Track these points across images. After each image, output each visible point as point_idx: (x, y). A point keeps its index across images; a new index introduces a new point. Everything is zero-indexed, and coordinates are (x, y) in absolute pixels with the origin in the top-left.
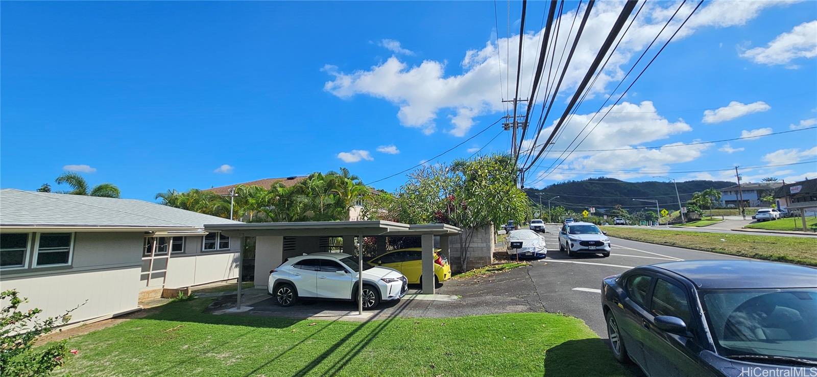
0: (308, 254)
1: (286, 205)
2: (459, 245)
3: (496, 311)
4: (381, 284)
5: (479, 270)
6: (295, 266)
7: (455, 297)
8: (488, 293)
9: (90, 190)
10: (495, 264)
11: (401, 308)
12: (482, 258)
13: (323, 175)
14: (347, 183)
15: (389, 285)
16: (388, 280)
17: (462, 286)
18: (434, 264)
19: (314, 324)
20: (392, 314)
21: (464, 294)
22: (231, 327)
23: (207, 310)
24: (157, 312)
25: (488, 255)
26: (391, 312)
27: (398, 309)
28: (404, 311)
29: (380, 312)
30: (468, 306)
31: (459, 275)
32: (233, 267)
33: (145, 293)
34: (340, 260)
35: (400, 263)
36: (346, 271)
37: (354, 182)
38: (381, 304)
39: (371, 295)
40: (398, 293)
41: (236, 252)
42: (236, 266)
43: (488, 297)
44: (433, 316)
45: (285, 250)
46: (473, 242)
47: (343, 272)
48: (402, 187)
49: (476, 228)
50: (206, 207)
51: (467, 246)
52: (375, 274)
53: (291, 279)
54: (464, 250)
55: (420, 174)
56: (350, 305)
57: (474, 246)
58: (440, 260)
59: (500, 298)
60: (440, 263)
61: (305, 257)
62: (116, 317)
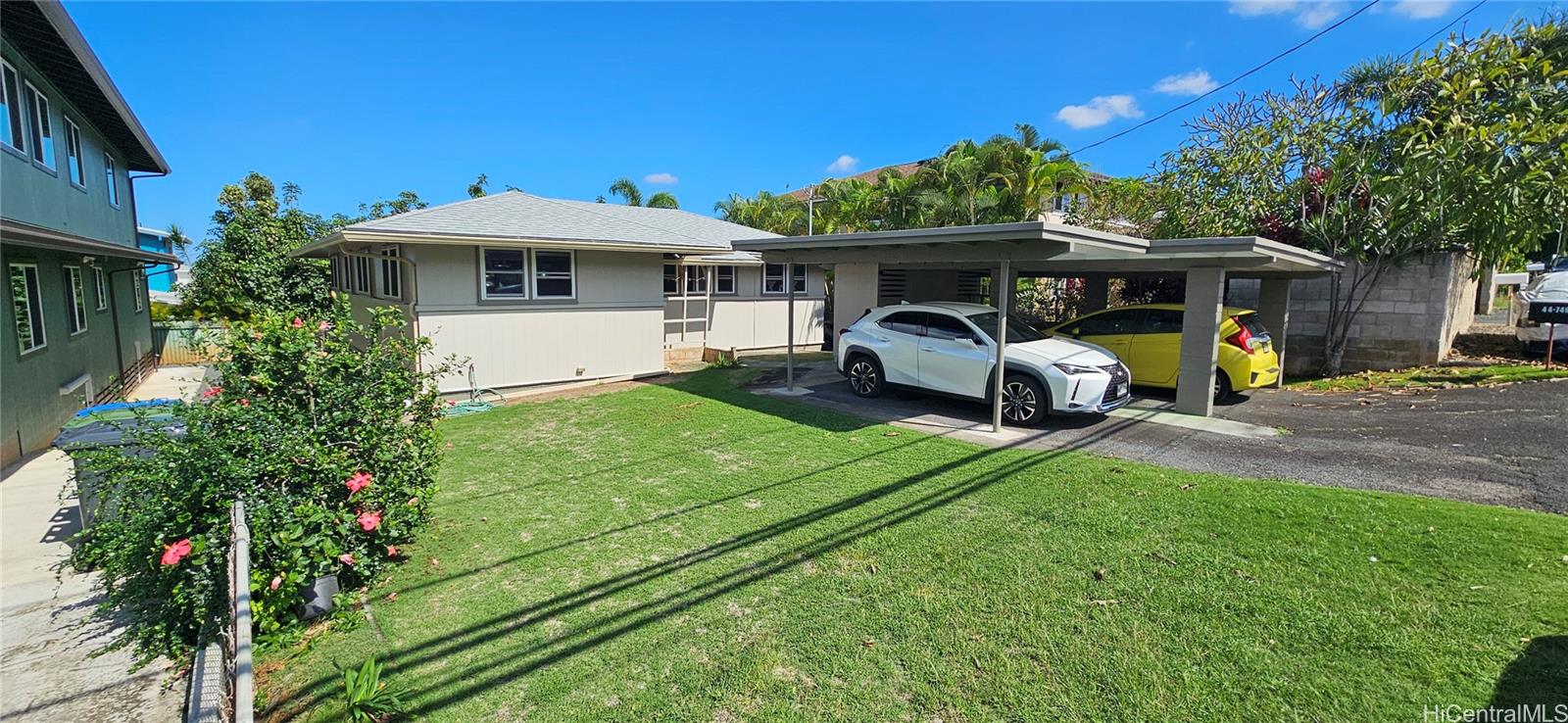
0: (912, 302)
1: (904, 214)
2: (1324, 307)
3: (1388, 482)
4: (1051, 374)
5: (1384, 374)
6: (882, 324)
7: (1270, 432)
8: (1383, 436)
9: (646, 197)
10: (1451, 365)
11: (1101, 434)
12: (1402, 343)
13: (978, 144)
14: (1029, 158)
15: (1073, 379)
16: (1072, 368)
17: (1308, 408)
18: (1218, 343)
19: (894, 434)
20: (1070, 443)
21: (1298, 427)
22: (762, 416)
23: (749, 385)
24: (684, 380)
25: (1434, 338)
26: (1069, 439)
27: (1091, 435)
28: (1105, 441)
29: (1043, 435)
30: (1295, 456)
31: (1310, 383)
32: (814, 324)
33: (680, 350)
34: (968, 317)
35: (1126, 338)
36: (979, 342)
37: (1047, 156)
38: (1049, 419)
39: (1029, 397)
40: (1098, 399)
41: (818, 299)
42: (819, 324)
43: (1377, 446)
44: (1177, 462)
45: (883, 296)
46: (1379, 299)
47: (969, 342)
48: (1168, 157)
49: (1396, 259)
50: (779, 223)
51: (1353, 309)
52: (1042, 353)
53: (874, 347)
54: (1339, 318)
55: (1227, 119)
56: (976, 410)
57: (1375, 310)
58: (1244, 334)
59: (1422, 453)
60: (1242, 346)
61: (905, 307)
62: (637, 379)
